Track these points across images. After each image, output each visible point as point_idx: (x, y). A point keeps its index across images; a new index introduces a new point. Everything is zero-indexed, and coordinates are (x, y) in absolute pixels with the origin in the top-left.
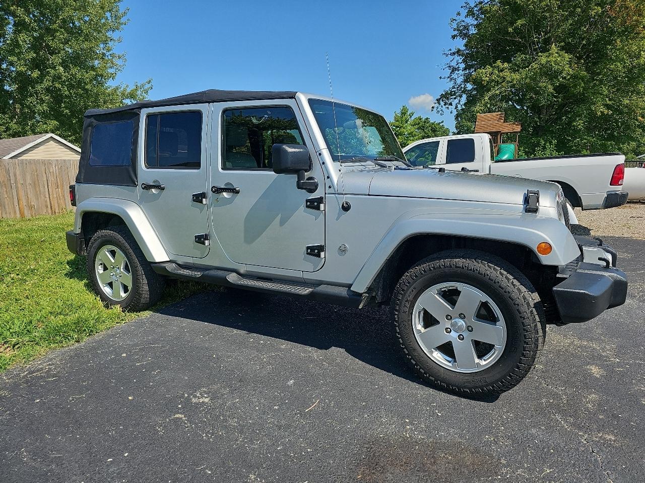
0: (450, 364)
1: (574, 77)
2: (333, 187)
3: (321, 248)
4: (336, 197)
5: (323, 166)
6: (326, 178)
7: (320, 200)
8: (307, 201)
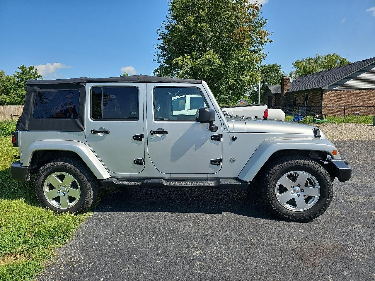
0: (294, 209)
1: (220, 66)
2: (227, 128)
3: (220, 161)
4: (229, 134)
5: (220, 118)
6: (222, 124)
7: (221, 136)
8: (212, 137)
